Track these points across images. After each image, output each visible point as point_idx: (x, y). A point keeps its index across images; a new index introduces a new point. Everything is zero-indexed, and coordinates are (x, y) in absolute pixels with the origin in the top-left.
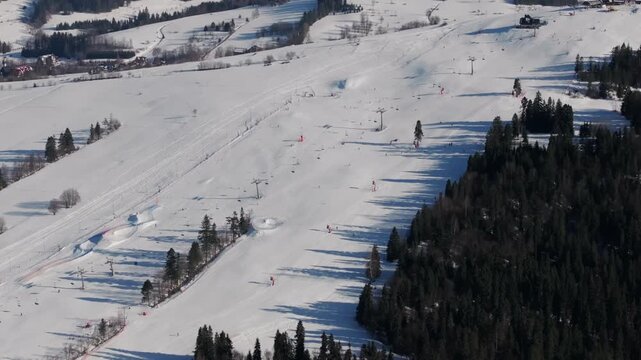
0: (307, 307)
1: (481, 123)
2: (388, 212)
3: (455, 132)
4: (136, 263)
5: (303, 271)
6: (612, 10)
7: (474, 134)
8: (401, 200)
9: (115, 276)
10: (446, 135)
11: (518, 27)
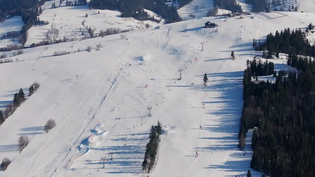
0: (223, 164)
1: (227, 73)
2: (220, 117)
3: (218, 78)
4: (118, 153)
5: (206, 148)
6: (241, 18)
7: (228, 78)
8: (221, 111)
9: (113, 160)
10: (215, 79)
11: (204, 27)
